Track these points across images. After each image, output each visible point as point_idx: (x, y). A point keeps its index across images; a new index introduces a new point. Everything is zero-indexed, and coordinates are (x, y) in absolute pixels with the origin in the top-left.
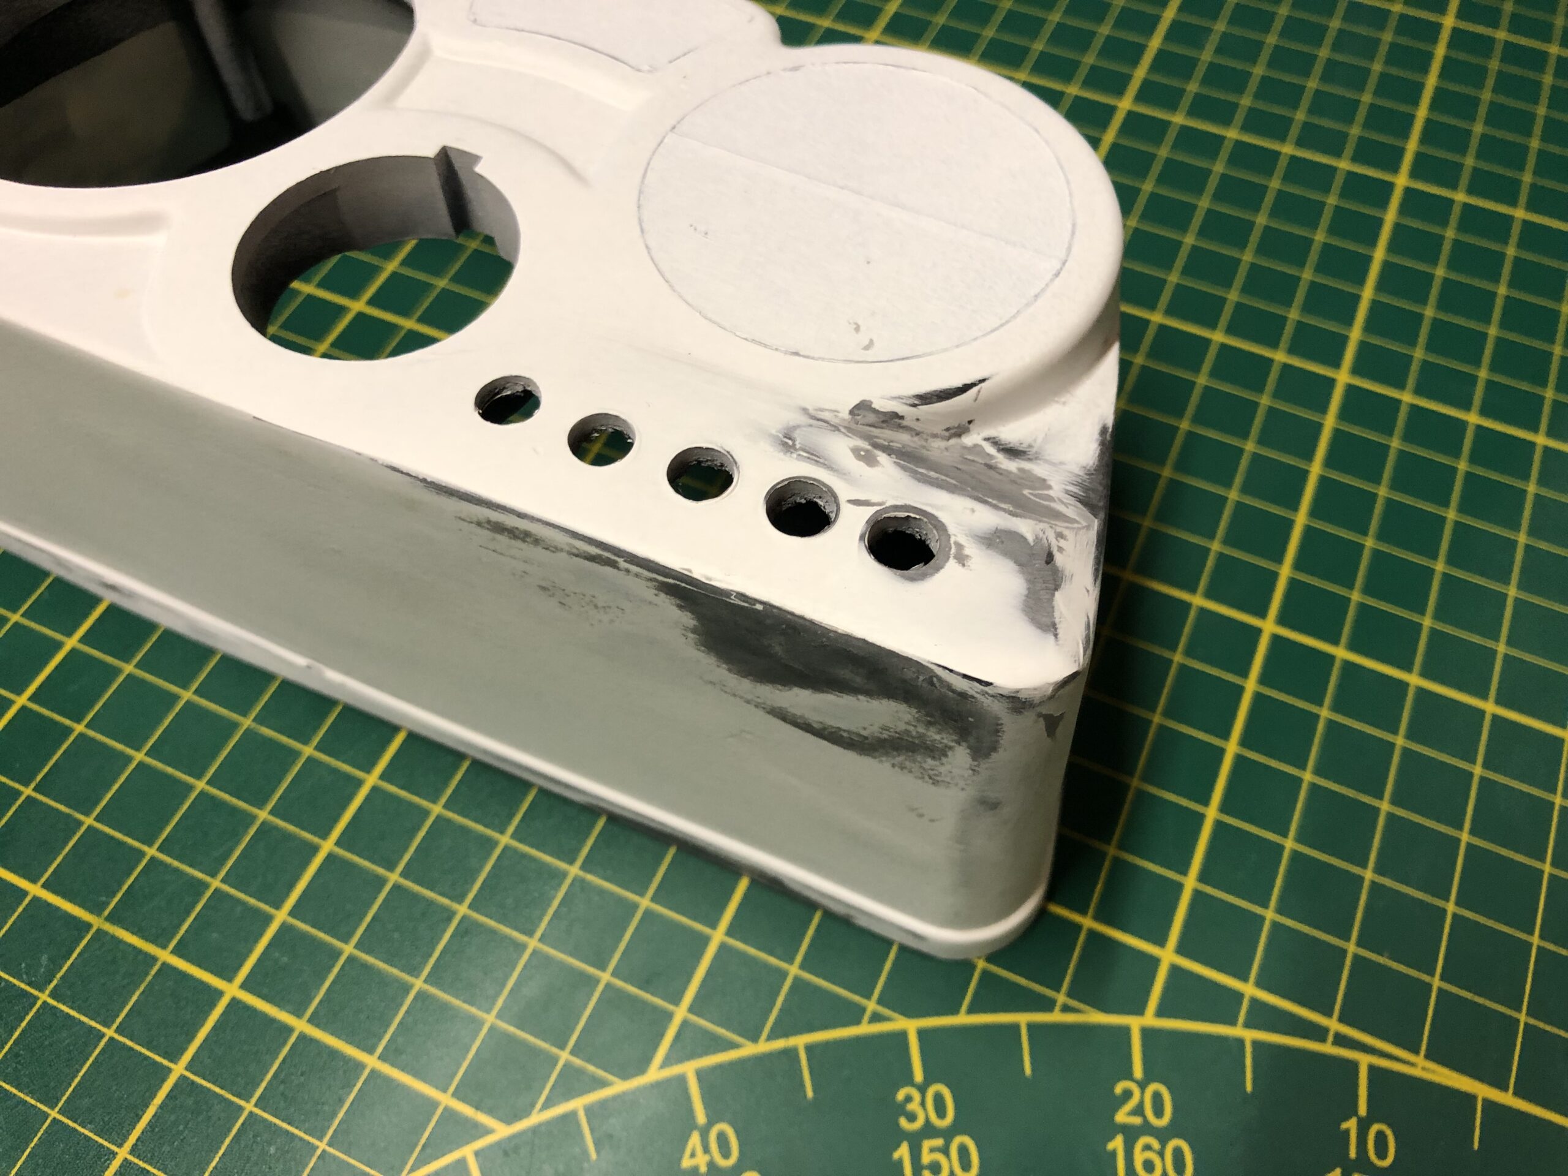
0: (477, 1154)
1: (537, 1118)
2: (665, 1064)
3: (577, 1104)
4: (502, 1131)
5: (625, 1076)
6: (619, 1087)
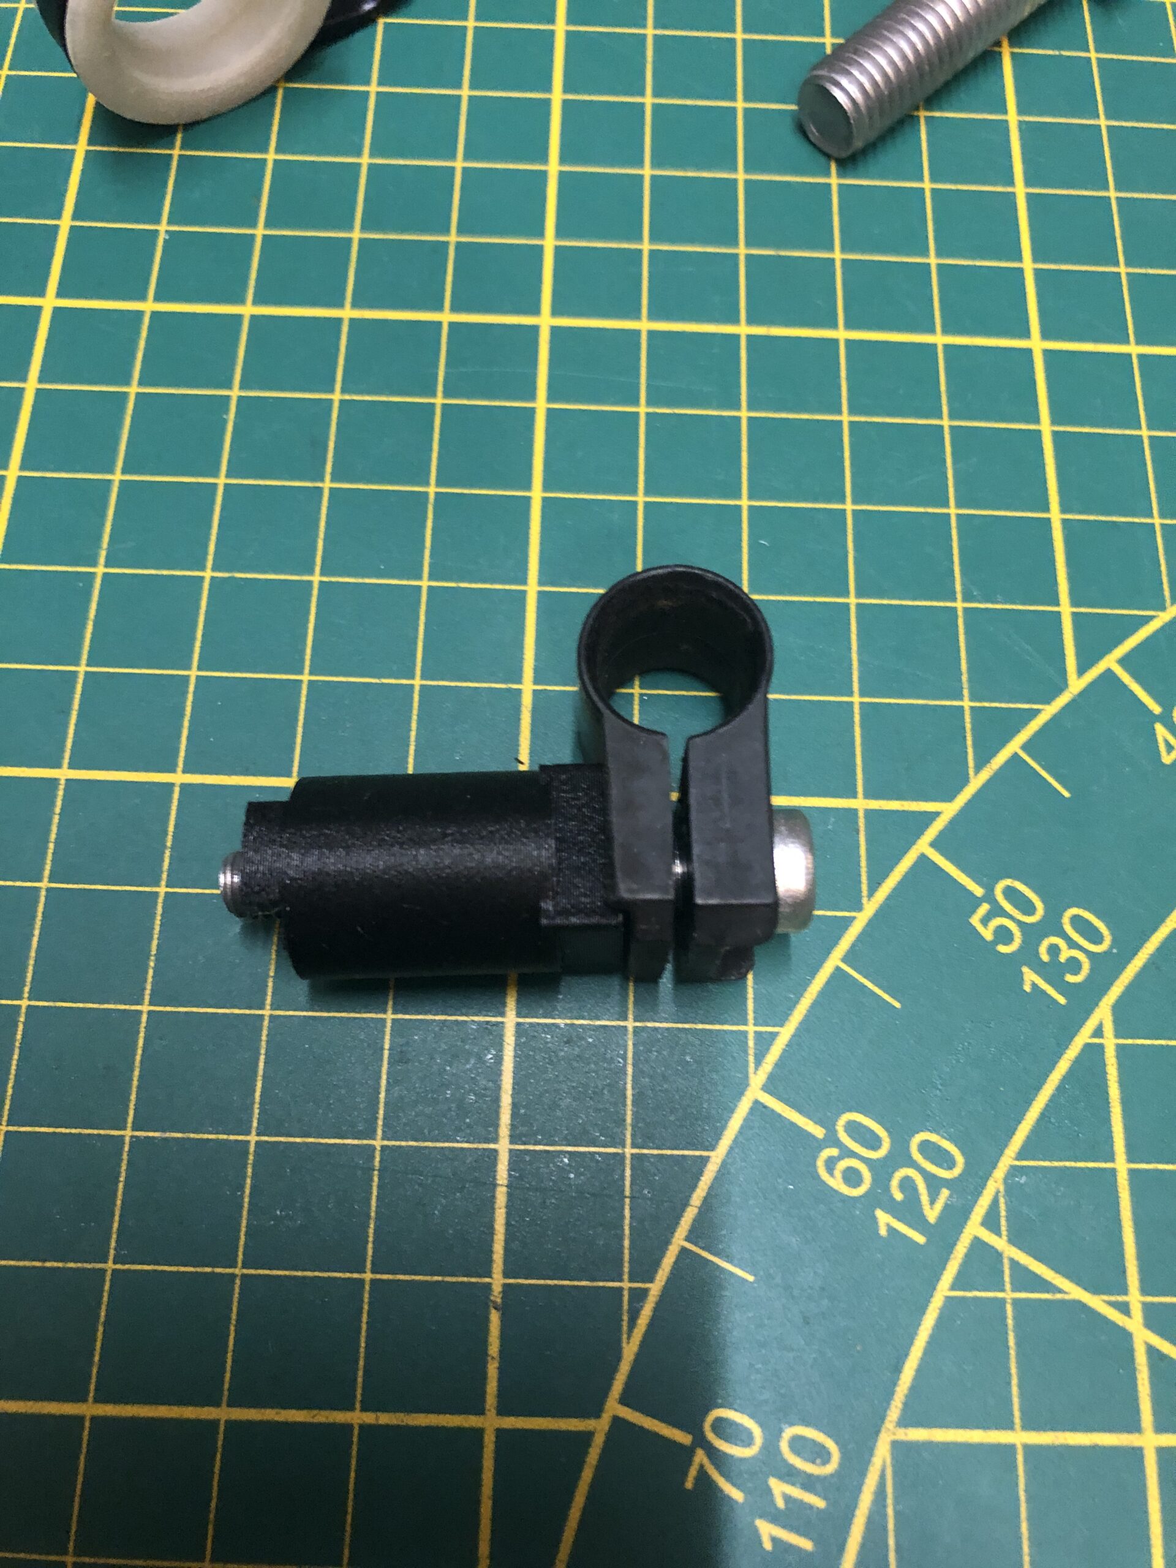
0: (933, 844)
1: (976, 782)
2: (1081, 671)
3: (1014, 746)
4: (949, 810)
5: (1048, 701)
6: (1049, 711)
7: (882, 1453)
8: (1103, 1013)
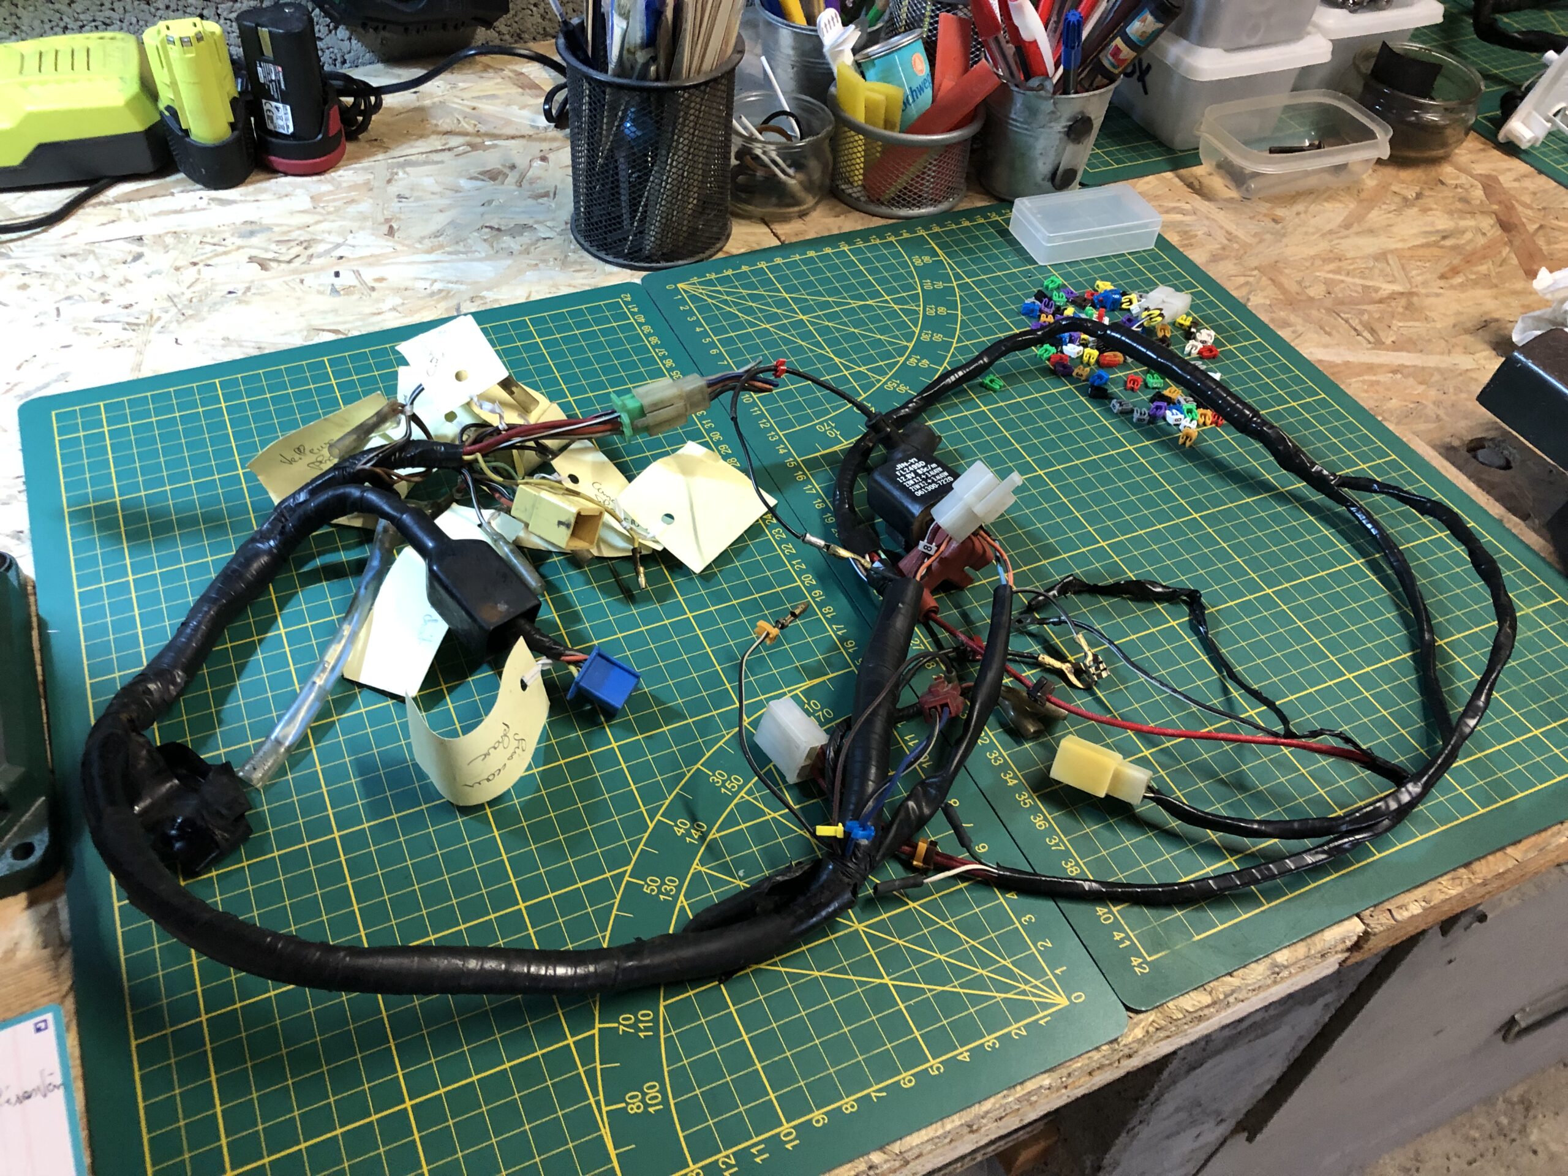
7: (662, 1009)
8: (682, 897)
